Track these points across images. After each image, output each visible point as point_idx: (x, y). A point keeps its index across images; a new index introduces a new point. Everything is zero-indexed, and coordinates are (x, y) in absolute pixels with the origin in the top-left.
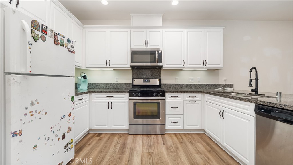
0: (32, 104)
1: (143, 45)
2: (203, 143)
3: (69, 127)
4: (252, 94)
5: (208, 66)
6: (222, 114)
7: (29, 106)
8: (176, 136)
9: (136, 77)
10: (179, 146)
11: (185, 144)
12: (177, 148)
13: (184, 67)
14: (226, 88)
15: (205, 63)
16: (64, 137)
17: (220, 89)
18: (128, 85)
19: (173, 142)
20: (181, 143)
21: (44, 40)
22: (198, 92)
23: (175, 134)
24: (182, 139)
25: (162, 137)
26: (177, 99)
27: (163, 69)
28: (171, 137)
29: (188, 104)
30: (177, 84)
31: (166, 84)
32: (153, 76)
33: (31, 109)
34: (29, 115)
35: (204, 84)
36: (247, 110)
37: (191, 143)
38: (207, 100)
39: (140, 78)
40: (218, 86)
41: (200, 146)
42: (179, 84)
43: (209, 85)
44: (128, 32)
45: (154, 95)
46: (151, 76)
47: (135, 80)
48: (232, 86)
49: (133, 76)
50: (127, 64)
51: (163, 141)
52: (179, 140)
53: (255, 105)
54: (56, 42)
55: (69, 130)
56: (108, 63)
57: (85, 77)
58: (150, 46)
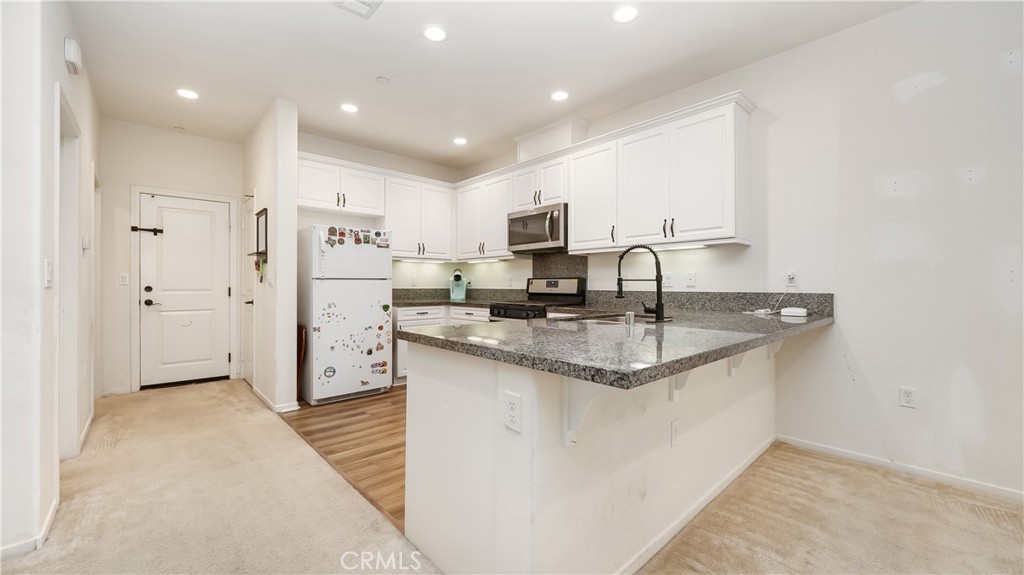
0: (330, 306)
3: (379, 344)
5: (679, 236)
7: (326, 307)
13: (614, 245)
14: (784, 311)
15: (668, 229)
16: (370, 352)
17: (762, 311)
21: (341, 242)
31: (598, 292)
33: (328, 310)
34: (326, 316)
35: (707, 294)
43: (723, 297)
44: (509, 179)
47: (532, 282)
49: (533, 271)
54: (358, 241)
55: (380, 347)
56: (481, 248)
57: (458, 278)
58: (544, 203)
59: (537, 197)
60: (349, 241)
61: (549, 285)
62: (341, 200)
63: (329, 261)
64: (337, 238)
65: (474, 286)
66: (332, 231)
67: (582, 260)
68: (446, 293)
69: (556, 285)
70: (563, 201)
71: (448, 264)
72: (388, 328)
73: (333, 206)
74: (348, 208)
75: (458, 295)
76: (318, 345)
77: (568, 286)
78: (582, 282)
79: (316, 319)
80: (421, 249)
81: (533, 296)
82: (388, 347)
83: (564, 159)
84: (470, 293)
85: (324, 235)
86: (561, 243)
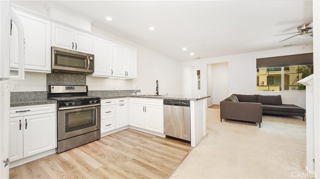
1: (70, 47)
2: (132, 133)
4: (156, 96)
5: (128, 76)
6: (144, 110)
8: (111, 137)
9: (52, 83)
10: (118, 141)
11: (122, 138)
12: (119, 143)
13: (112, 75)
14: (137, 93)
15: (127, 74)
17: (134, 94)
18: (38, 94)
19: (112, 141)
20: (119, 139)
22: (126, 97)
23: (109, 136)
24: (117, 136)
25: (99, 142)
26: (110, 104)
27: (93, 76)
28: (107, 138)
29: (119, 107)
30: (103, 91)
32: (77, 82)
35: (124, 90)
36: (159, 103)
37: (125, 136)
38: (132, 102)
39: (59, 85)
40: (131, 91)
41: (132, 136)
42: (105, 91)
43: (127, 91)
44: (46, 24)
45: (91, 102)
46: (74, 82)
47: (53, 87)
48: (139, 91)
49: (47, 81)
50: (45, 66)
51: (104, 144)
52: (116, 138)
53: (164, 100)
83: (90, 36)
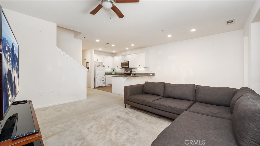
5: (140, 66)
13: (134, 67)
16: (102, 81)
31: (133, 73)
43: (145, 73)
44: (121, 57)
46: (129, 70)
49: (125, 70)
54: (101, 66)
55: (104, 80)
56: (117, 67)
57: (113, 71)
58: (126, 61)
59: (125, 60)
60: (100, 66)
61: (127, 72)
62: (98, 60)
63: (98, 69)
64: (98, 66)
65: (116, 72)
66: (98, 65)
67: (131, 69)
68: (112, 73)
69: (128, 72)
70: (128, 61)
71: (112, 69)
72: (105, 78)
73: (97, 61)
74: (99, 61)
75: (113, 73)
76: (96, 80)
77: (129, 72)
78: (131, 72)
79: (96, 76)
80: (108, 67)
81: (125, 73)
82: (105, 80)
83: (128, 55)
84: (115, 73)
85: (97, 65)
86: (128, 67)
